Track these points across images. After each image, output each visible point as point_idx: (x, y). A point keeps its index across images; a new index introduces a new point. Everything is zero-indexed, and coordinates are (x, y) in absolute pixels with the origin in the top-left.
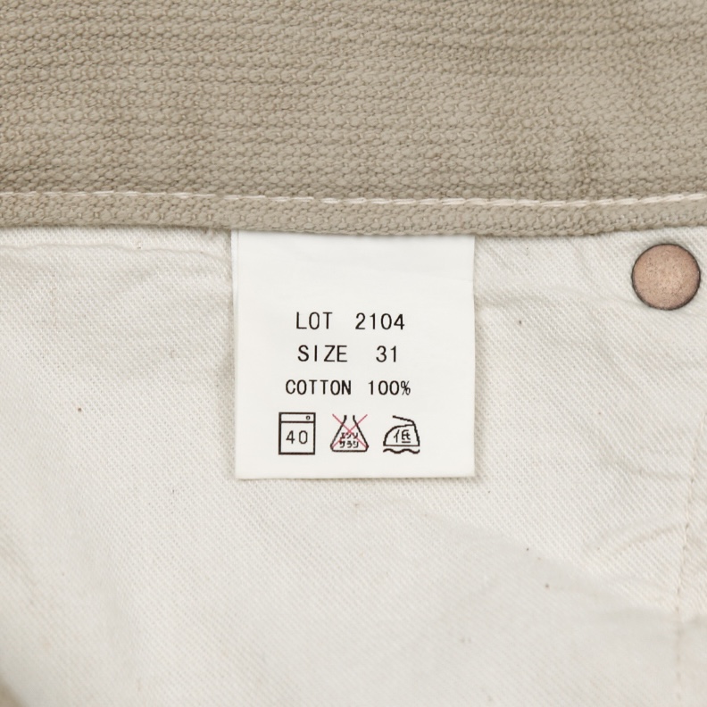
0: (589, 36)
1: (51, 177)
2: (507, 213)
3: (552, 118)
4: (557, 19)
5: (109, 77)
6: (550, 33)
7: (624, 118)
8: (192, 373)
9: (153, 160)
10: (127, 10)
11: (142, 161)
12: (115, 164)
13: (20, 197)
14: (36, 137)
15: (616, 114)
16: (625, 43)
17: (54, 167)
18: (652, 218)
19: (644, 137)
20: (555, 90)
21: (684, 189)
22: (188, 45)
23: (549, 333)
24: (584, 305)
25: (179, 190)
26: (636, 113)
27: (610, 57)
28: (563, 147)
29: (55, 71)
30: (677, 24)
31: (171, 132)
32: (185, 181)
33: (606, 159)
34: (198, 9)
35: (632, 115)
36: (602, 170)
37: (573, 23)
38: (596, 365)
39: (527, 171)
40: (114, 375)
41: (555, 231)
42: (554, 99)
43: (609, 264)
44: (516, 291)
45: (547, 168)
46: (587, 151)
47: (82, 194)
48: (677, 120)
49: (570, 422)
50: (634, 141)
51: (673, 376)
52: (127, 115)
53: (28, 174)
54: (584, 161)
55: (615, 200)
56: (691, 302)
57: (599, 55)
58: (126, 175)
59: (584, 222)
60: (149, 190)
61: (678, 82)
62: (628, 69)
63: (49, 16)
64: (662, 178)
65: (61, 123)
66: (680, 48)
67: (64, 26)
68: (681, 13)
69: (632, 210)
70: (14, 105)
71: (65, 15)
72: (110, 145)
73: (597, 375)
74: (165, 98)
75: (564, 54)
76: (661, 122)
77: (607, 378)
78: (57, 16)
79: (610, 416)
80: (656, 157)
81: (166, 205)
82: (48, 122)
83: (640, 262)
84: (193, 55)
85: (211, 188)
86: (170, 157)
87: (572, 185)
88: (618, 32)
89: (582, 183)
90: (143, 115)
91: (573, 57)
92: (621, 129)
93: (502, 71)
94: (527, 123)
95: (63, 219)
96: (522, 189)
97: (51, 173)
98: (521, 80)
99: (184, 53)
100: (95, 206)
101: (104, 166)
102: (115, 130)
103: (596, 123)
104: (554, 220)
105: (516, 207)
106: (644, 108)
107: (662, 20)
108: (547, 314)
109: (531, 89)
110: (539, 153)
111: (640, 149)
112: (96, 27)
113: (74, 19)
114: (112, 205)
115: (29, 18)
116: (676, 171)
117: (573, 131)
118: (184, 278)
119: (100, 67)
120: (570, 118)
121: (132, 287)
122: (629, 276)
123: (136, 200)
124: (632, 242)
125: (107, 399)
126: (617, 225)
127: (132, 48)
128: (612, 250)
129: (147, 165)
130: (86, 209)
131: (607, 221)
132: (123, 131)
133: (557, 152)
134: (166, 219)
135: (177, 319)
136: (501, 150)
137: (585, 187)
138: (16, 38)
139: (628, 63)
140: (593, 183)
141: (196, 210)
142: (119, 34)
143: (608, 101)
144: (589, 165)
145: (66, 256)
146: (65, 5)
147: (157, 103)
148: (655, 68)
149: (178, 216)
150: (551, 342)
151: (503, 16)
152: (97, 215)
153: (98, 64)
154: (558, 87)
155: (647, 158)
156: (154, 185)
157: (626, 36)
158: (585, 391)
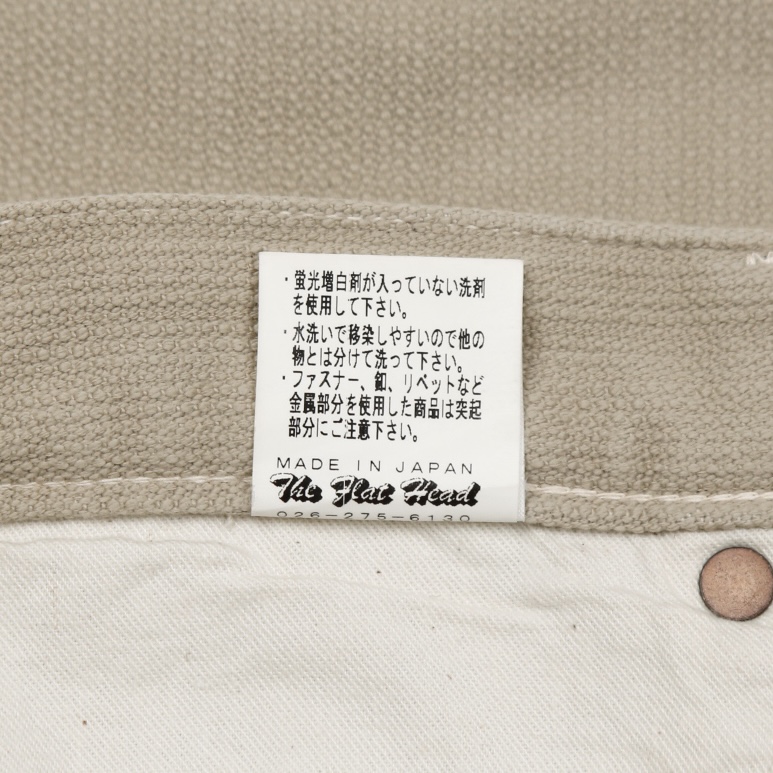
0: (655, 311)
1: (52, 466)
2: (559, 501)
3: (612, 400)
4: (619, 290)
5: (116, 352)
6: (610, 305)
7: (692, 405)
8: (210, 678)
9: (166, 439)
10: (136, 277)
11: (153, 442)
12: (123, 447)
13: (18, 489)
14: (36, 422)
15: (684, 400)
16: (695, 321)
17: (55, 455)
18: (722, 517)
19: (714, 427)
20: (617, 368)
21: (758, 486)
22: (202, 314)
23: (607, 640)
24: (646, 609)
25: (194, 474)
26: (706, 400)
27: (679, 336)
28: (622, 433)
29: (55, 350)
30: (754, 303)
31: (185, 407)
32: (200, 462)
33: (672, 450)
34: (212, 274)
35: (702, 401)
36: (665, 462)
37: (638, 295)
38: (657, 678)
39: (582, 457)
40: (124, 682)
41: (612, 525)
42: (615, 379)
43: (673, 568)
44: (570, 591)
45: (604, 455)
46: (649, 440)
47: (88, 483)
48: (751, 409)
49: (627, 741)
50: (703, 431)
51: (744, 694)
52: (135, 392)
53: (26, 464)
54: (646, 450)
55: (680, 496)
56: (766, 613)
57: (666, 333)
58: (136, 459)
59: (645, 518)
60: (160, 474)
61: (753, 367)
62: (698, 351)
63: (49, 289)
64: (733, 473)
65: (63, 406)
66: (756, 329)
67: (66, 299)
68: (758, 291)
69: (700, 508)
70: (11, 389)
71: (67, 287)
72: (117, 427)
73: (658, 689)
74: (177, 371)
75: (627, 329)
76: (733, 411)
77: (668, 692)
78: (57, 289)
79: (671, 736)
80: (727, 450)
81: (180, 491)
82: (48, 406)
83: (709, 567)
84: (207, 324)
85: (230, 469)
86: (184, 435)
87: (632, 476)
88: (687, 308)
89: (644, 475)
90: (154, 391)
91: (637, 333)
92: (689, 418)
93: (556, 346)
94: (584, 403)
95: (66, 512)
96: (577, 476)
97: (52, 461)
98: (579, 356)
99: (198, 322)
100: (102, 495)
101: (111, 450)
102: (123, 410)
103: (661, 409)
104: (611, 513)
105: (569, 496)
106: (715, 395)
107: (737, 297)
108: (604, 618)
109: (589, 367)
110: (596, 438)
111: (709, 440)
112: (102, 298)
113: (77, 290)
114: (120, 494)
115: (27, 292)
116: (749, 465)
117: (634, 417)
118: (200, 571)
119: (105, 342)
120: (632, 402)
121: (142, 582)
122: (696, 582)
123: (147, 487)
124: (700, 544)
125: (116, 708)
126: (683, 524)
127: (140, 319)
128: (677, 553)
129: (158, 446)
130: (92, 499)
131: (671, 519)
132: (131, 410)
133: (616, 438)
134: (181, 506)
135: (193, 618)
136: (553, 430)
137: (647, 479)
138: (13, 314)
139: (698, 343)
140: (657, 476)
141: (213, 495)
142: (127, 304)
143: (675, 386)
144: (652, 455)
145: (69, 551)
146: (67, 276)
147: (169, 376)
148: (728, 350)
149: (194, 503)
150: (608, 650)
151: (555, 283)
152: (104, 506)
153: (103, 338)
154: (621, 365)
155: (717, 450)
156: (166, 469)
157: (697, 313)
158: (644, 706)
